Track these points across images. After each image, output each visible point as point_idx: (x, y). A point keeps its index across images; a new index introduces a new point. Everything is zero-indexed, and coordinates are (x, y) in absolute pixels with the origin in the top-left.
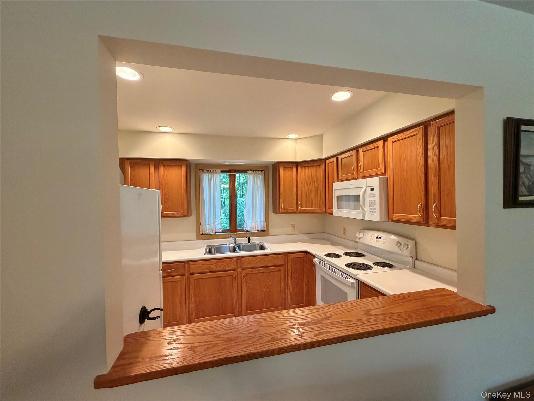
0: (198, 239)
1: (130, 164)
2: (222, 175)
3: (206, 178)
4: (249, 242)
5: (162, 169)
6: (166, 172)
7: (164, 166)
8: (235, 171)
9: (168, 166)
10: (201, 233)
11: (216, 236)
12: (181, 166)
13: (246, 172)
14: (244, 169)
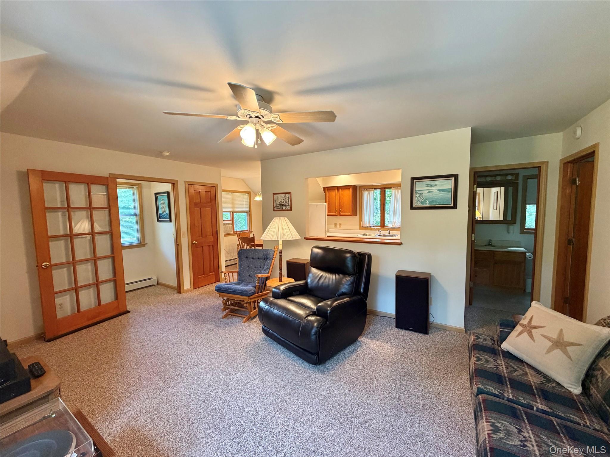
0: (360, 230)
1: (328, 190)
2: (375, 191)
3: (365, 194)
4: (389, 233)
5: (340, 190)
6: (342, 193)
7: (342, 189)
8: (385, 188)
9: (343, 189)
10: (362, 226)
11: (371, 228)
12: (349, 189)
13: (391, 188)
14: (390, 186)
